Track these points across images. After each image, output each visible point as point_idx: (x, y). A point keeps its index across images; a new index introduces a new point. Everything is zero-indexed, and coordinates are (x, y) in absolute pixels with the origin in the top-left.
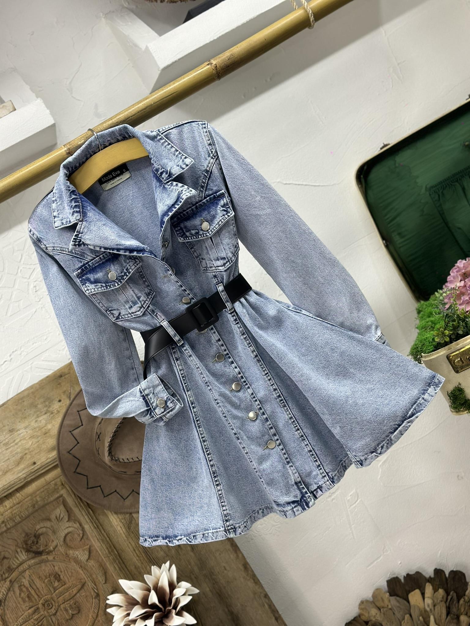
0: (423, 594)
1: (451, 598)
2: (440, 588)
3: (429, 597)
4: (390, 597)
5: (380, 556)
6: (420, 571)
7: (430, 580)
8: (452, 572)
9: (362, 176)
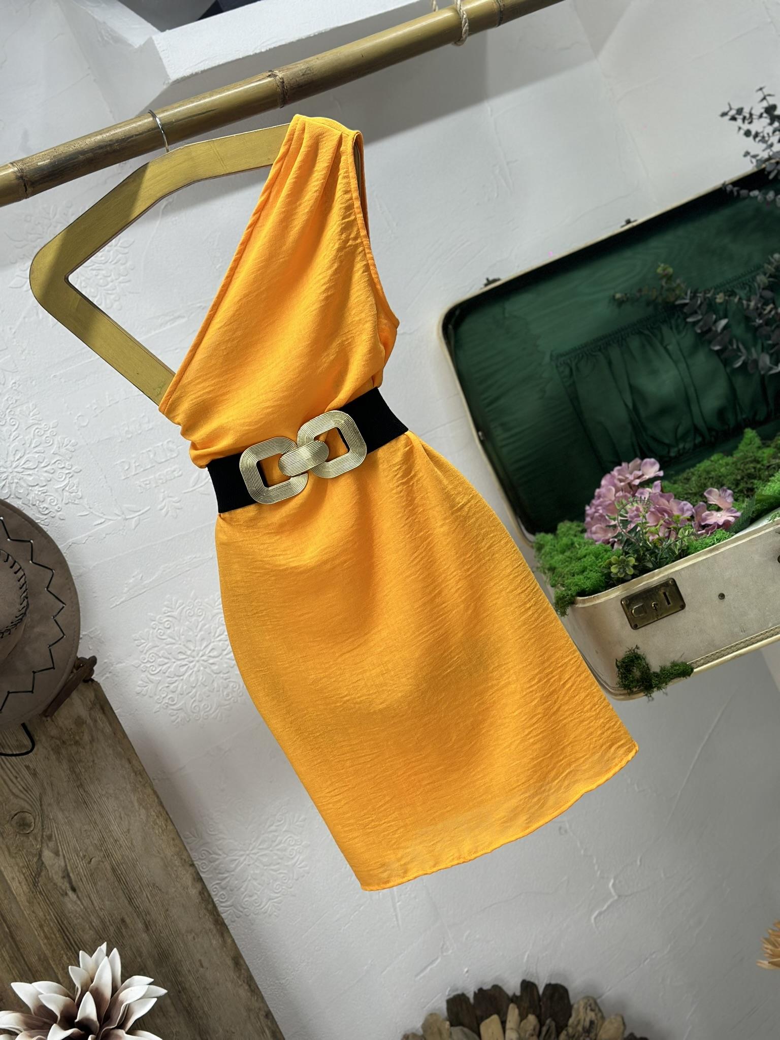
0: (503, 1023)
1: (548, 1031)
2: (530, 1013)
3: (512, 1029)
4: (452, 1028)
5: (437, 959)
6: (500, 984)
7: (514, 999)
8: (549, 986)
9: (450, 327)
